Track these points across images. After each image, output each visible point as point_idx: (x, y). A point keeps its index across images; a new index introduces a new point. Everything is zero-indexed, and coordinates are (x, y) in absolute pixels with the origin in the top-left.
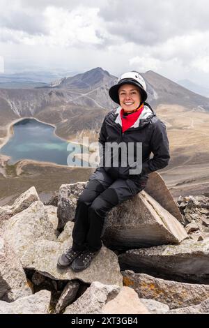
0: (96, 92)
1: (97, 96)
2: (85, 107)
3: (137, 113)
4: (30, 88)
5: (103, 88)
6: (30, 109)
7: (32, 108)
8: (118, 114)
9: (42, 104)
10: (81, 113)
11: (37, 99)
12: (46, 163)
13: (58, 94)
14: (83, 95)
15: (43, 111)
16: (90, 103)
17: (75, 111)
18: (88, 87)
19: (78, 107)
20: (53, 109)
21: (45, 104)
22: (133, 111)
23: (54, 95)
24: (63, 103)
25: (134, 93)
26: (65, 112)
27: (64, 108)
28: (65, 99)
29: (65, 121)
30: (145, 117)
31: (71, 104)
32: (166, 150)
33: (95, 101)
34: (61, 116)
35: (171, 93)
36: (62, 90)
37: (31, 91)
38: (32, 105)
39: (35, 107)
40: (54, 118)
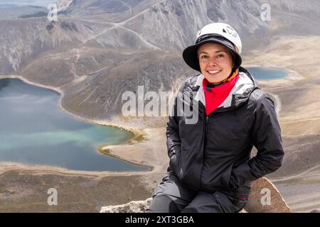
0: (142, 17)
1: (145, 26)
2: (120, 48)
3: (228, 85)
4: (10, 18)
5: (155, 10)
6: (11, 59)
7: (14, 56)
8: (198, 87)
9: (33, 48)
10: (112, 61)
11: (24, 38)
12: (44, 167)
13: (65, 26)
14: (117, 25)
15: (36, 62)
16: (130, 41)
17: (101, 59)
18: (126, 8)
19: (106, 51)
20: (56, 57)
21: (40, 48)
22: (222, 82)
23: (58, 30)
24: (75, 43)
25: (221, 56)
26: (80, 62)
27: (78, 53)
28: (79, 36)
29: (82, 78)
30: (241, 92)
31: (92, 44)
32: (277, 141)
33: (140, 37)
34: (73, 70)
35: (296, 12)
36: (73, 17)
37: (12, 24)
38: (13, 51)
39: (19, 54)
40: (58, 74)
